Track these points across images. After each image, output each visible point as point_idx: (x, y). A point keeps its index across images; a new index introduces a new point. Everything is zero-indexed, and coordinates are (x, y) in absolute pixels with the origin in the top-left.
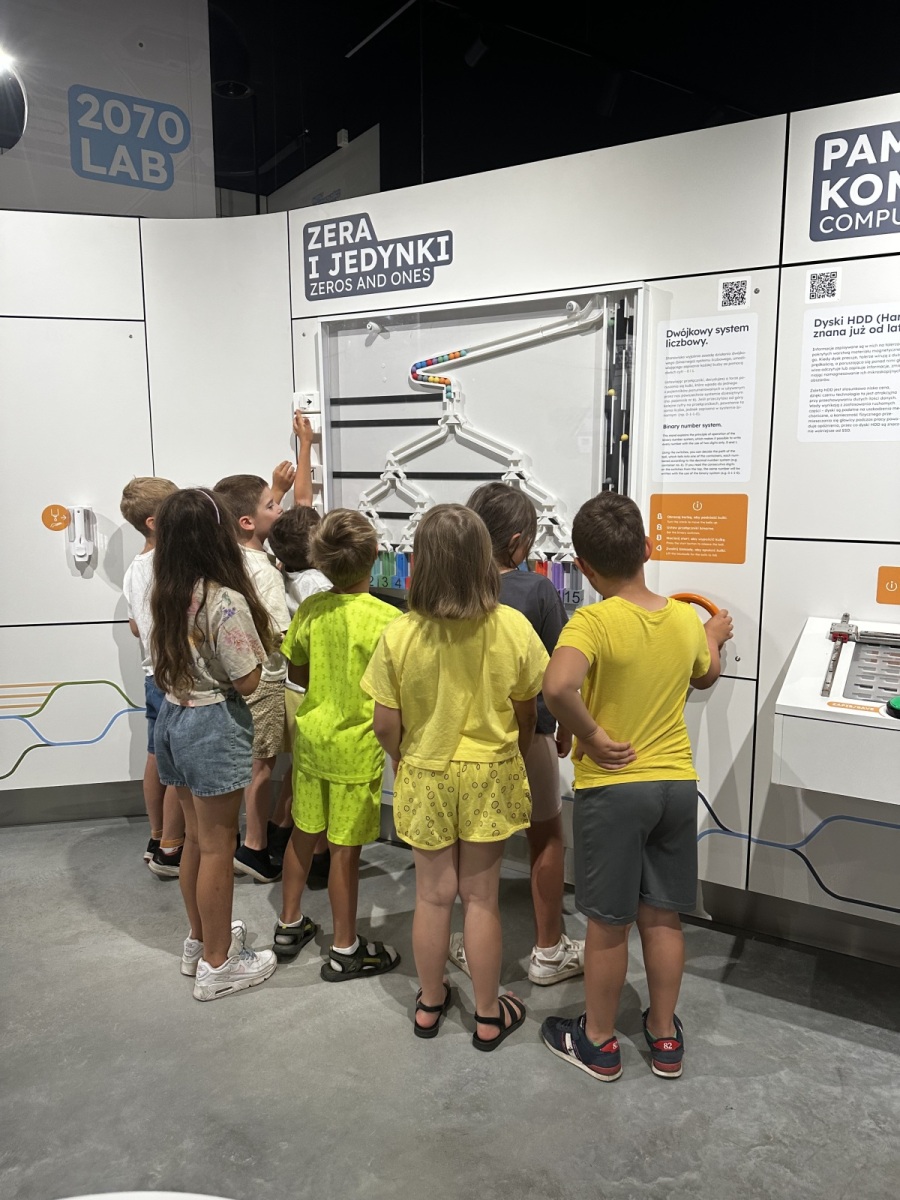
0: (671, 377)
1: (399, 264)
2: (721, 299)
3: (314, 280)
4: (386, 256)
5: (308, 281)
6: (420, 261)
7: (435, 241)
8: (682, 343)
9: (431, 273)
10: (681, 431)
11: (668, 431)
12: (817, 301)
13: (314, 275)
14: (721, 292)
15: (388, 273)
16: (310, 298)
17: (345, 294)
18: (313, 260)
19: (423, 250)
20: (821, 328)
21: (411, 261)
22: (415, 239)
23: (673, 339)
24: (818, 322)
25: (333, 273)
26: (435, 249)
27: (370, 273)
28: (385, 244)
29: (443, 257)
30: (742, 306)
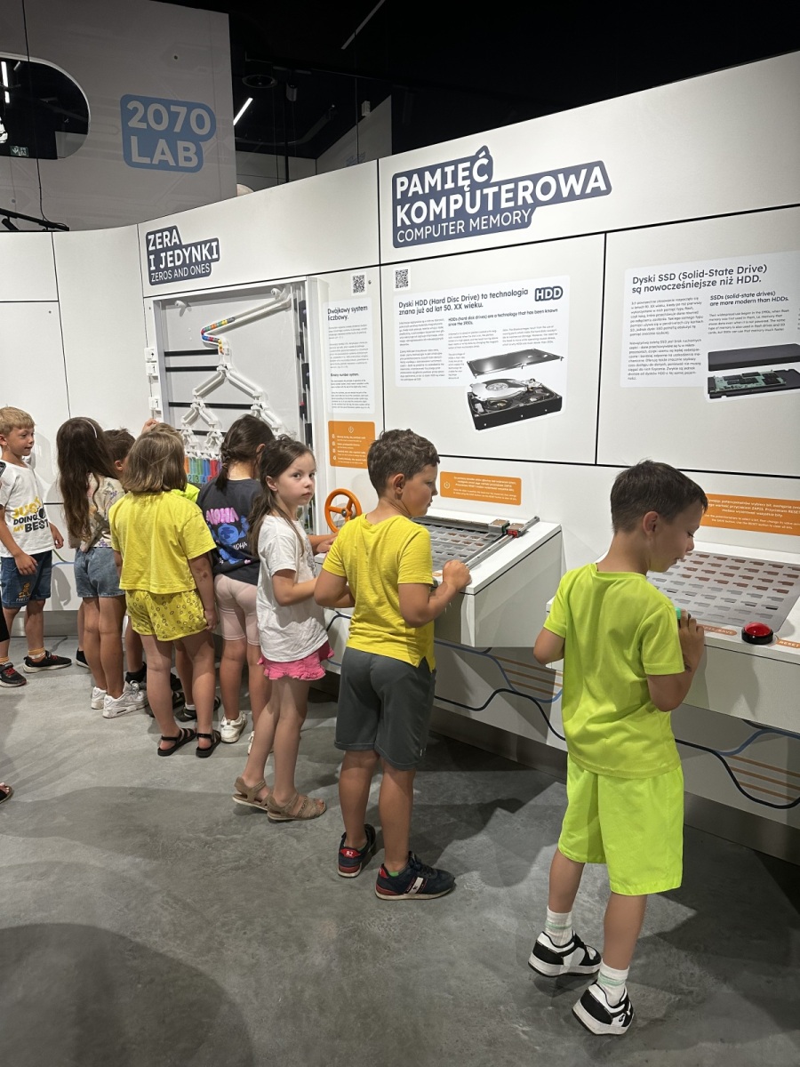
0: (333, 341)
1: (194, 261)
2: (353, 288)
3: (154, 271)
4: (187, 254)
5: (150, 272)
6: (204, 259)
7: (210, 245)
8: (336, 318)
9: (210, 266)
10: (340, 378)
11: (334, 378)
12: (399, 289)
13: (153, 268)
14: (352, 283)
15: (189, 266)
16: (152, 284)
17: (168, 281)
18: (152, 257)
19: (205, 252)
20: (402, 309)
21: (199, 259)
22: (200, 243)
23: (332, 315)
24: (401, 305)
25: (162, 266)
26: (210, 251)
27: (180, 267)
28: (186, 247)
29: (215, 256)
30: (363, 293)
